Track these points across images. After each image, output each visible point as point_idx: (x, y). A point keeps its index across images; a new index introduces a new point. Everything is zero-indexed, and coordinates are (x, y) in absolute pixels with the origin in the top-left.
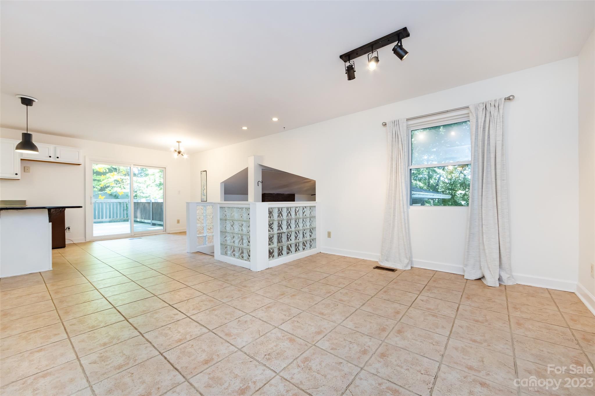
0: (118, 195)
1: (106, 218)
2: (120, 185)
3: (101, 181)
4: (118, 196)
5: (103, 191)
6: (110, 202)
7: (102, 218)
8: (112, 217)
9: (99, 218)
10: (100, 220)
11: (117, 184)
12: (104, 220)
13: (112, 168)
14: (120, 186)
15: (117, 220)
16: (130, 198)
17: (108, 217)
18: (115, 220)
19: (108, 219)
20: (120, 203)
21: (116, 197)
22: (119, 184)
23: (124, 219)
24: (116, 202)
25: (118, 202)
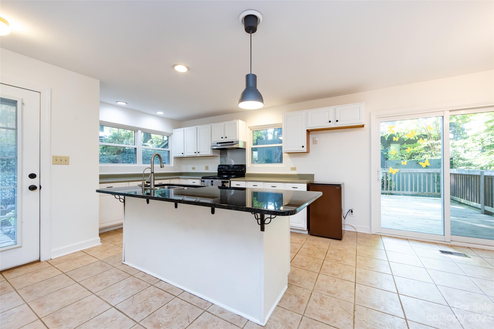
2: (430, 151)
5: (410, 159)
8: (418, 190)
9: (403, 190)
11: (427, 151)
13: (423, 135)
15: (424, 194)
16: (442, 167)
17: (413, 190)
18: (422, 194)
23: (435, 194)
24: (422, 173)
25: (425, 173)
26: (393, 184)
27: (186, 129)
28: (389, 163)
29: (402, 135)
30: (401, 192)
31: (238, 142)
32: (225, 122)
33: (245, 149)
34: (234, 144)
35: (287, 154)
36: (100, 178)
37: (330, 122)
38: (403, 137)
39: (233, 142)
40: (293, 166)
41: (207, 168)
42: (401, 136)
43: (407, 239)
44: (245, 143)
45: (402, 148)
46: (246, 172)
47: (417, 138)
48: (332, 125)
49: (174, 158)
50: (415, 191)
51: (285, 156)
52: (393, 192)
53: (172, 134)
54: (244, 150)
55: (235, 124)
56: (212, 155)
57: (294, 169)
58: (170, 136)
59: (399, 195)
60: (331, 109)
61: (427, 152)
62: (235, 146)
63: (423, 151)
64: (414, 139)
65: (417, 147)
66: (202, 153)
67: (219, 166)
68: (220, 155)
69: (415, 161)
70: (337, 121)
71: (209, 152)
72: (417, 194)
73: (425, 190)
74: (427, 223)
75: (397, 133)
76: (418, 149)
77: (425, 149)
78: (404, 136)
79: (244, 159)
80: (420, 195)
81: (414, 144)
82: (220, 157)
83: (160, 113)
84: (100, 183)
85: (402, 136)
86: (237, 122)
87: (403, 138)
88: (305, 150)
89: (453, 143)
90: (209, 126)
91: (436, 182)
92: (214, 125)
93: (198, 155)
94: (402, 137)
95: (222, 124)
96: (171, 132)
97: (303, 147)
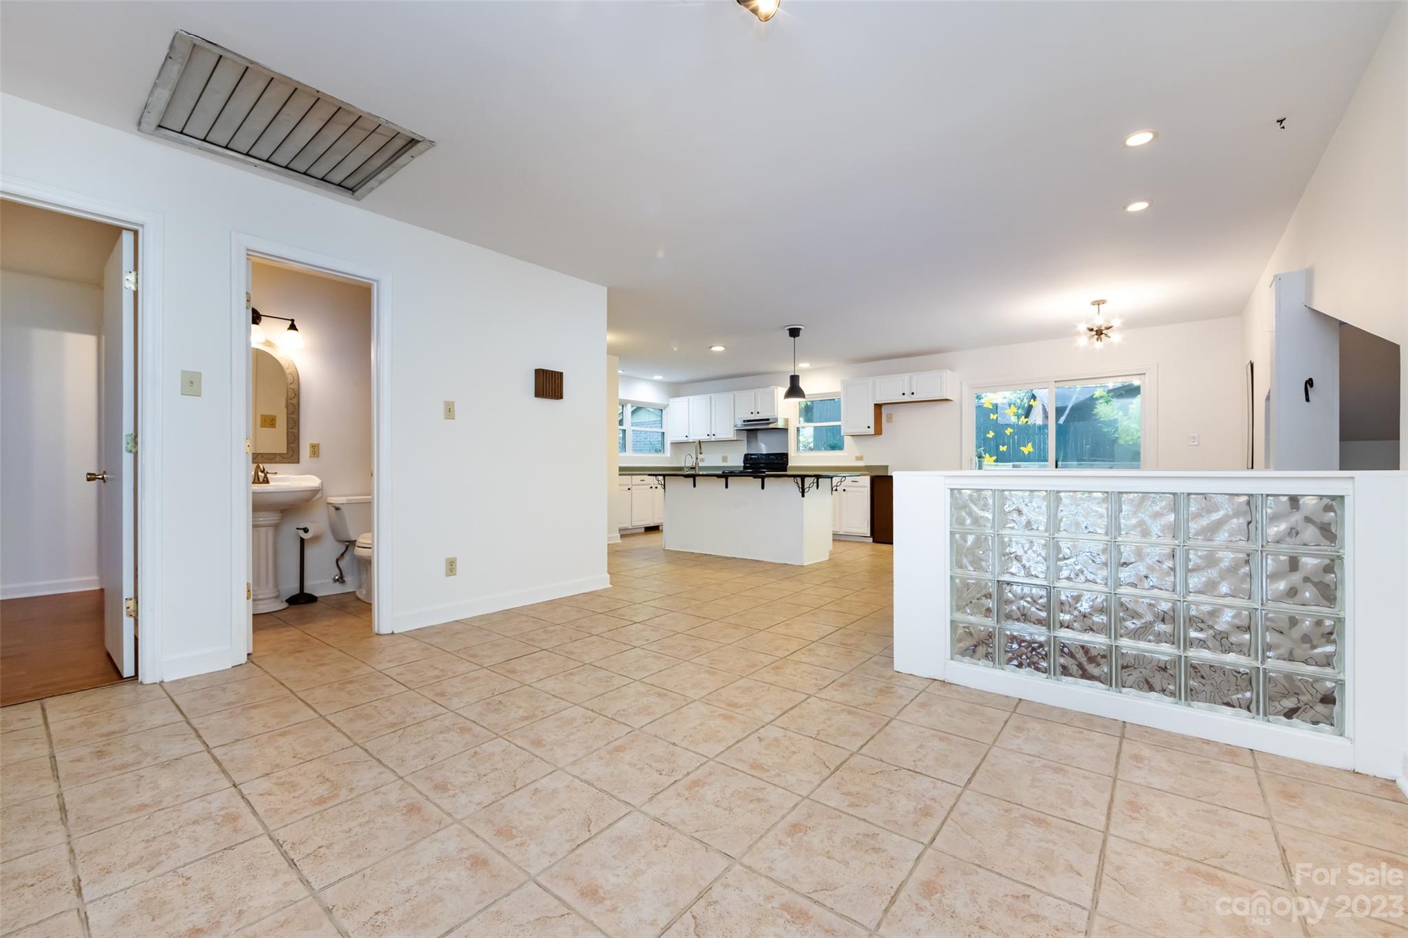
27: (691, 398)
31: (776, 420)
32: (756, 390)
33: (787, 430)
34: (770, 423)
35: (850, 437)
36: (620, 471)
37: (904, 394)
39: (768, 420)
40: (859, 455)
41: (725, 459)
44: (786, 421)
46: (789, 465)
48: (907, 398)
49: (671, 443)
51: (848, 441)
53: (668, 405)
54: (785, 430)
55: (773, 393)
56: (735, 439)
57: (860, 458)
58: (665, 408)
60: (906, 377)
62: (771, 426)
66: (720, 436)
67: (745, 455)
68: (746, 439)
70: (913, 393)
71: (730, 434)
79: (786, 444)
82: (746, 442)
83: (658, 377)
84: (620, 475)
86: (774, 391)
88: (872, 431)
90: (730, 395)
92: (739, 394)
93: (713, 439)
95: (752, 392)
96: (666, 403)
97: (869, 427)
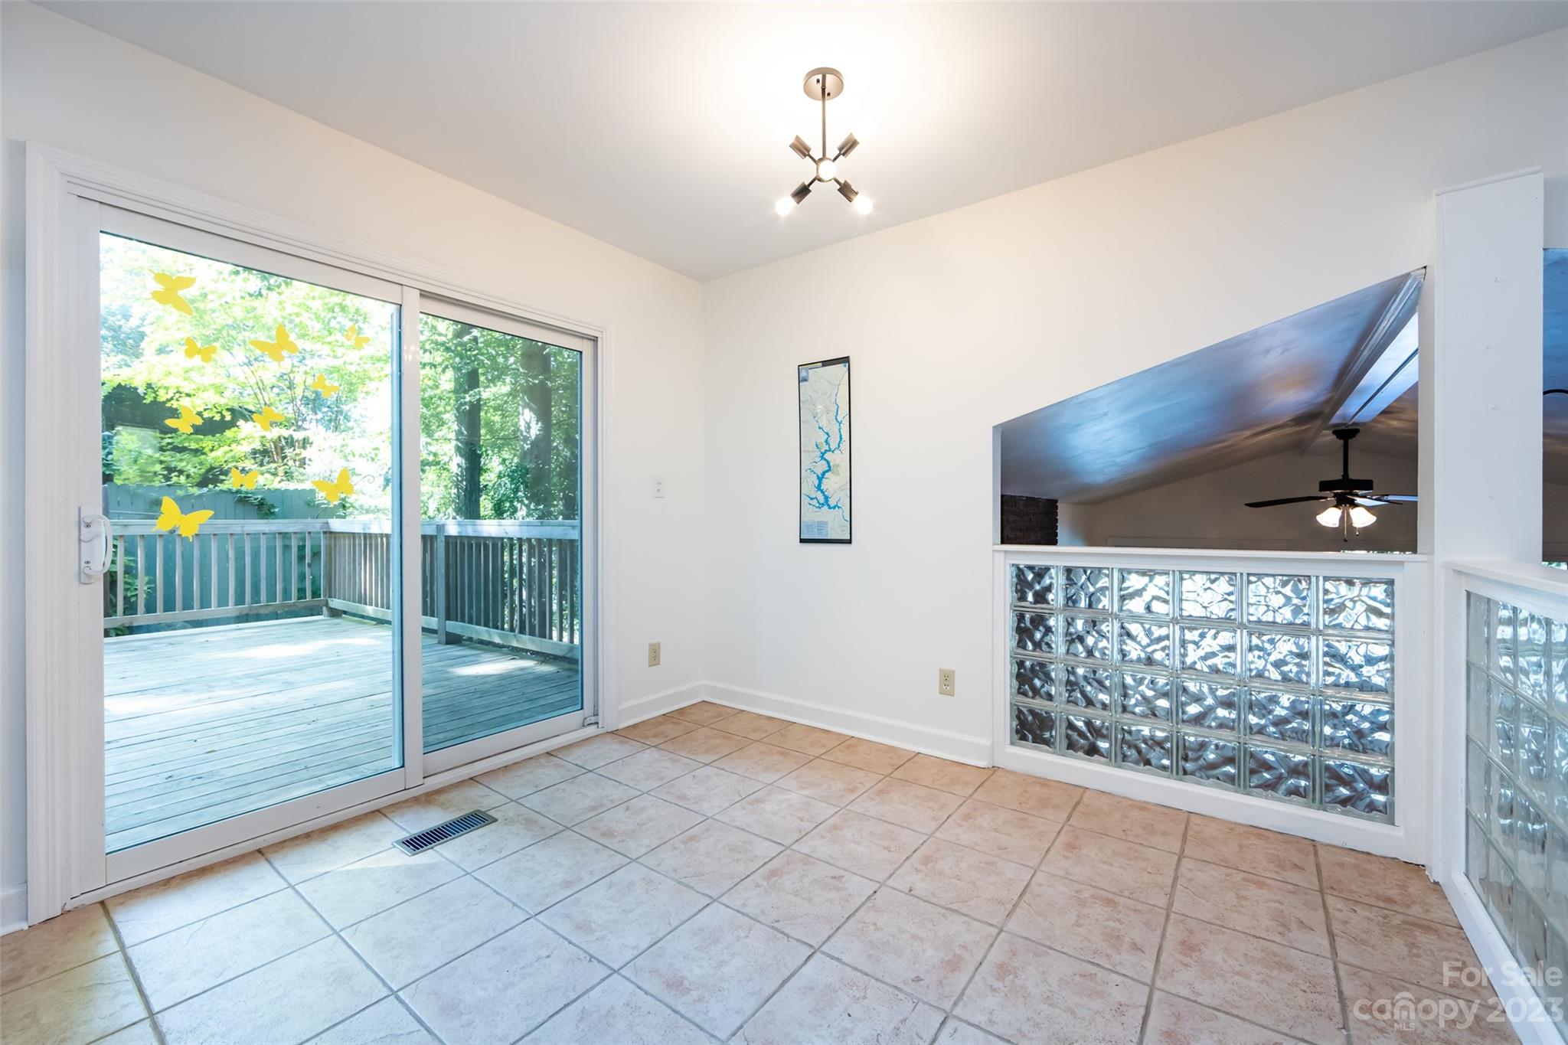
0: (269, 503)
1: (223, 602)
2: (273, 465)
3: (204, 454)
4: (273, 506)
5: (211, 486)
6: (242, 534)
7: (205, 603)
10: (195, 613)
11: (262, 465)
12: (213, 611)
14: (273, 470)
17: (231, 600)
19: (231, 609)
20: (284, 535)
21: (265, 509)
22: (269, 463)
23: (305, 605)
24: (264, 534)
25: (275, 534)
26: (141, 584)
28: (119, 498)
29: (169, 397)
30: (179, 614)
38: (172, 402)
42: (164, 399)
43: (259, 851)
45: (170, 446)
47: (228, 418)
50: (236, 605)
52: (141, 618)
59: (170, 627)
61: (263, 468)
63: (249, 464)
64: (217, 418)
65: (226, 448)
69: (230, 491)
72: (244, 613)
73: (272, 597)
74: (313, 726)
75: (149, 386)
76: (231, 454)
77: (255, 458)
78: (177, 400)
80: (257, 615)
81: (218, 435)
85: (172, 399)
87: (174, 407)
89: (344, 443)
91: (310, 565)
94: (168, 405)
